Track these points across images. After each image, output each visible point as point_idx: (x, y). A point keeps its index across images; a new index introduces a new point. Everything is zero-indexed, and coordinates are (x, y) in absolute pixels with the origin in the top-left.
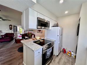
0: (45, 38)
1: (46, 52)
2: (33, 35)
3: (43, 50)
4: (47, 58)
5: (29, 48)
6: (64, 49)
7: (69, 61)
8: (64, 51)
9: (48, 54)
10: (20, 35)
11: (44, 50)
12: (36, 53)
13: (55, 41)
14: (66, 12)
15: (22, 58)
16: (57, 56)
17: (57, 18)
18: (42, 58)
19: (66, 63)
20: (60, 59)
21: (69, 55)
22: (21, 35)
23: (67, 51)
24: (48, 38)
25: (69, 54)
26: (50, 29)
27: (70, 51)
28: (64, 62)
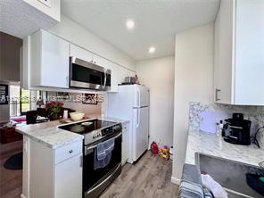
0: (103, 115)
1: (94, 149)
2: (66, 112)
3: (84, 145)
4: (97, 167)
5: (40, 141)
6: (154, 143)
7: (162, 170)
8: (155, 149)
9: (102, 156)
10: (22, 114)
11: (89, 145)
12: (60, 153)
13: (128, 122)
14: (152, 50)
15: (20, 185)
16: (135, 163)
17: (135, 62)
18: (81, 169)
19: (153, 176)
20: (140, 170)
21: (164, 156)
22: (25, 116)
23: (160, 147)
24: (110, 116)
25: (165, 154)
26: (112, 91)
27: (166, 147)
28: (150, 174)
